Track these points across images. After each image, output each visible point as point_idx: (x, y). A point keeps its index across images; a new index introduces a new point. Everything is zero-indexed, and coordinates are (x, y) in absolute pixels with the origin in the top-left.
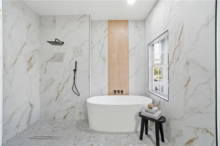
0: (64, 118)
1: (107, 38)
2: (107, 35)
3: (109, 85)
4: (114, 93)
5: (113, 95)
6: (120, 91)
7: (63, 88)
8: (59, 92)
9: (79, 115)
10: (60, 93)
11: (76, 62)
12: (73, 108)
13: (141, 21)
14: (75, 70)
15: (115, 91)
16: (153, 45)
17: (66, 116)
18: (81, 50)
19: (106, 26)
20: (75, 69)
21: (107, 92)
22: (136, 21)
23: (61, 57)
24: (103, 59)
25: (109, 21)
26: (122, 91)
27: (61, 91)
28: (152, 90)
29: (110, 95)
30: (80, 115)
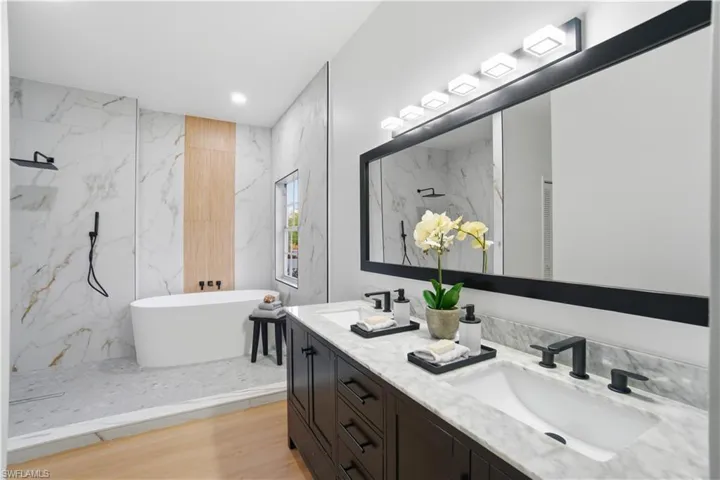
0: (53, 364)
1: (182, 159)
2: (182, 150)
3: (188, 267)
4: (199, 288)
5: (196, 291)
6: (214, 283)
7: (51, 283)
8: (38, 292)
9: (103, 347)
10: (41, 296)
11: (97, 214)
12: (86, 332)
13: (263, 129)
14: (93, 235)
15: (202, 284)
16: (286, 185)
17: (61, 355)
18: (111, 186)
19: (179, 128)
20: (93, 231)
21: (182, 286)
22: (252, 128)
23: (45, 198)
24: (171, 208)
25: (187, 117)
26: (218, 283)
27: (42, 289)
28: (283, 277)
29: (191, 292)
30: (107, 346)
